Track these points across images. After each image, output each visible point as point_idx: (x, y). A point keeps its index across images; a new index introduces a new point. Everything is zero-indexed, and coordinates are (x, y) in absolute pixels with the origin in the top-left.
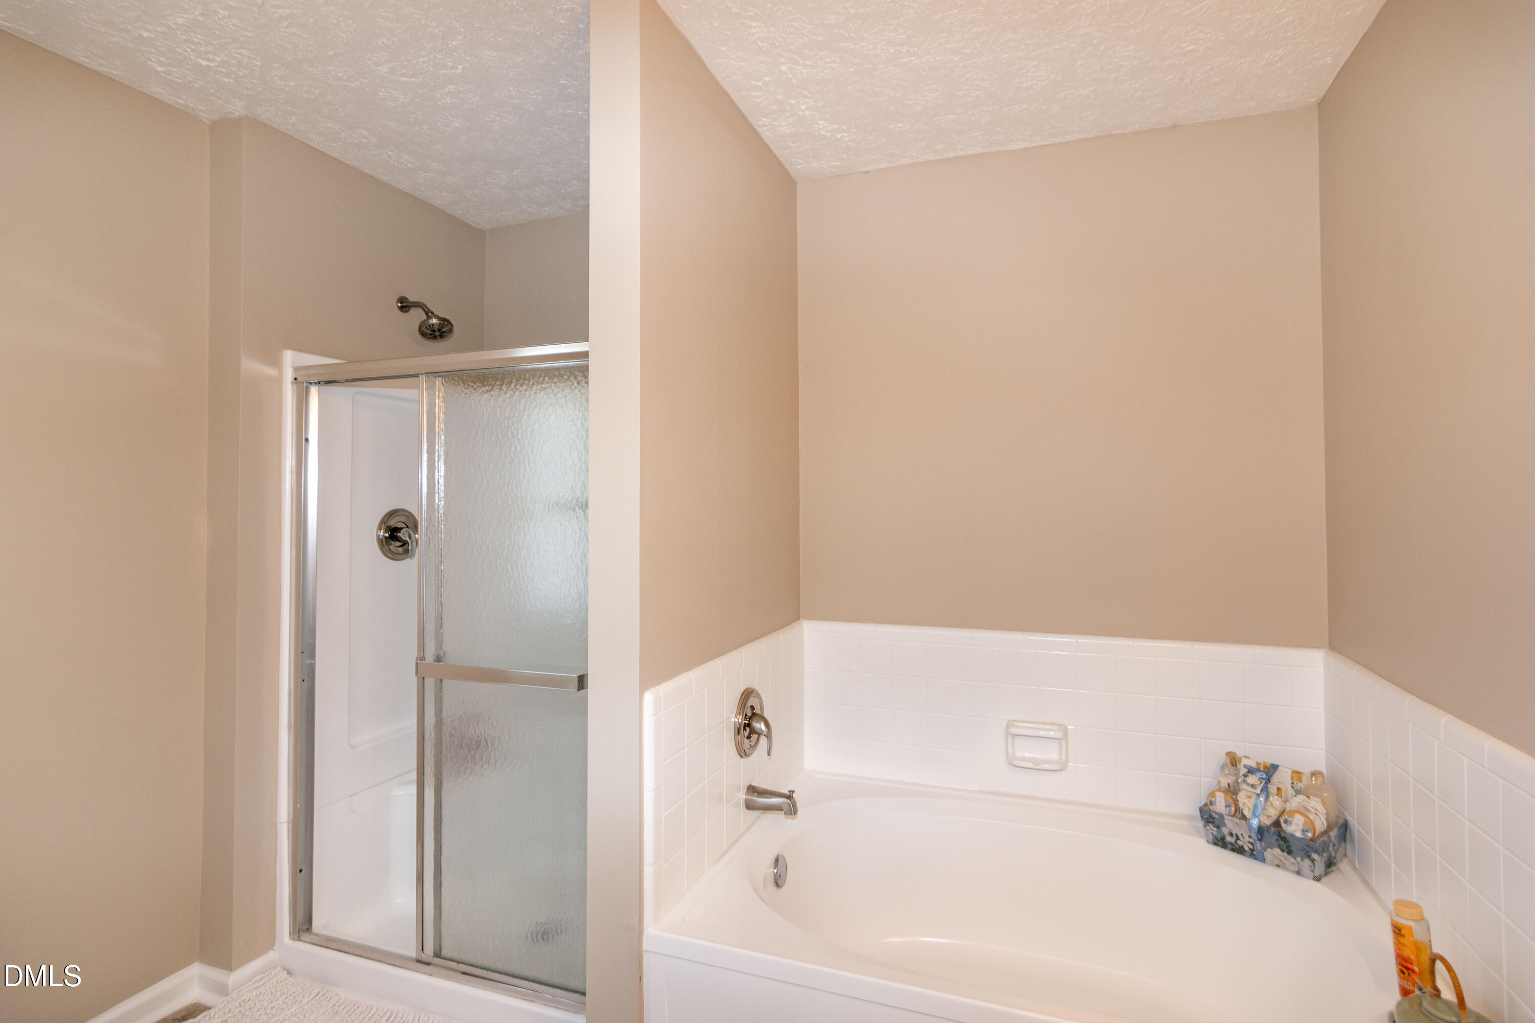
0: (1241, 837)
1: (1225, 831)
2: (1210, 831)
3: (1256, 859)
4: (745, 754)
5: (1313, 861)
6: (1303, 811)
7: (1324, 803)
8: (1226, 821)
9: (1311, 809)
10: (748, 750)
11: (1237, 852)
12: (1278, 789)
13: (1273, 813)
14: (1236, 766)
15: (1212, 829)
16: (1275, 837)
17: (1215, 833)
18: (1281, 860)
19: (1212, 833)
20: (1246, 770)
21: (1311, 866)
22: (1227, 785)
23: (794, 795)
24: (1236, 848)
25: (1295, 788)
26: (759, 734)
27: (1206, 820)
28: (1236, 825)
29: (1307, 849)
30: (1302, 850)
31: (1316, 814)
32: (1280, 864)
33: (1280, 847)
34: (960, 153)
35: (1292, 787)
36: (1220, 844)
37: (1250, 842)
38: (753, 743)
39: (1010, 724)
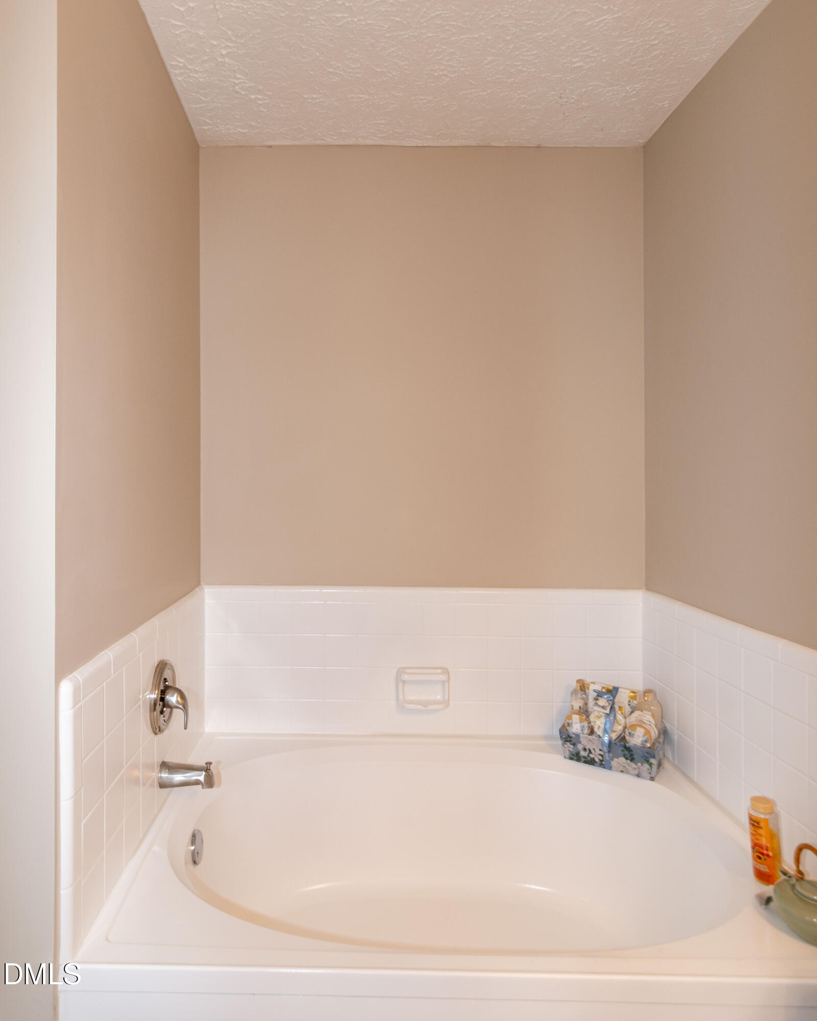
0: (593, 751)
1: (580, 747)
2: (567, 749)
3: (604, 768)
4: (160, 731)
5: (651, 765)
6: (641, 724)
7: (653, 716)
8: (581, 739)
9: (646, 722)
10: (162, 726)
11: (589, 764)
12: (620, 707)
13: (619, 728)
14: (584, 691)
15: (569, 747)
16: (622, 748)
17: (571, 750)
18: (624, 767)
19: (569, 750)
20: (596, 694)
21: (648, 769)
22: (578, 708)
23: (212, 767)
24: (588, 760)
25: (631, 705)
26: (171, 707)
27: (564, 740)
28: (590, 742)
29: (646, 755)
30: (643, 757)
31: (650, 725)
32: (623, 770)
33: (624, 755)
34: (362, 142)
35: (629, 705)
36: (575, 758)
37: (600, 755)
38: (166, 718)
39: (401, 671)
